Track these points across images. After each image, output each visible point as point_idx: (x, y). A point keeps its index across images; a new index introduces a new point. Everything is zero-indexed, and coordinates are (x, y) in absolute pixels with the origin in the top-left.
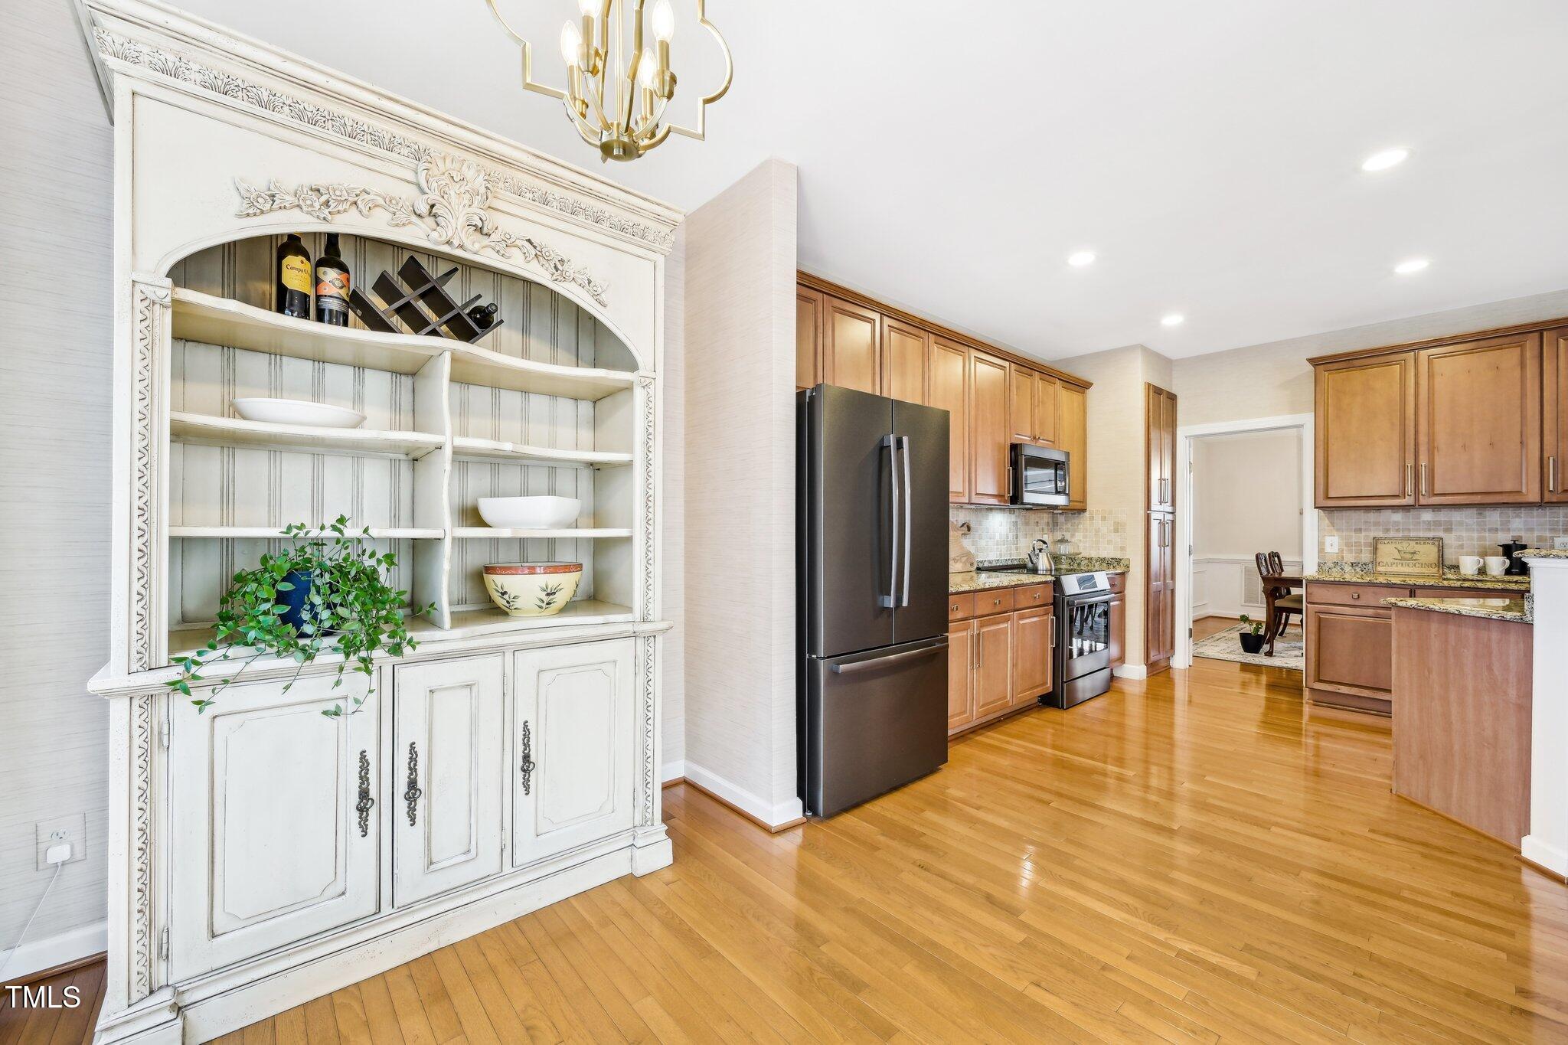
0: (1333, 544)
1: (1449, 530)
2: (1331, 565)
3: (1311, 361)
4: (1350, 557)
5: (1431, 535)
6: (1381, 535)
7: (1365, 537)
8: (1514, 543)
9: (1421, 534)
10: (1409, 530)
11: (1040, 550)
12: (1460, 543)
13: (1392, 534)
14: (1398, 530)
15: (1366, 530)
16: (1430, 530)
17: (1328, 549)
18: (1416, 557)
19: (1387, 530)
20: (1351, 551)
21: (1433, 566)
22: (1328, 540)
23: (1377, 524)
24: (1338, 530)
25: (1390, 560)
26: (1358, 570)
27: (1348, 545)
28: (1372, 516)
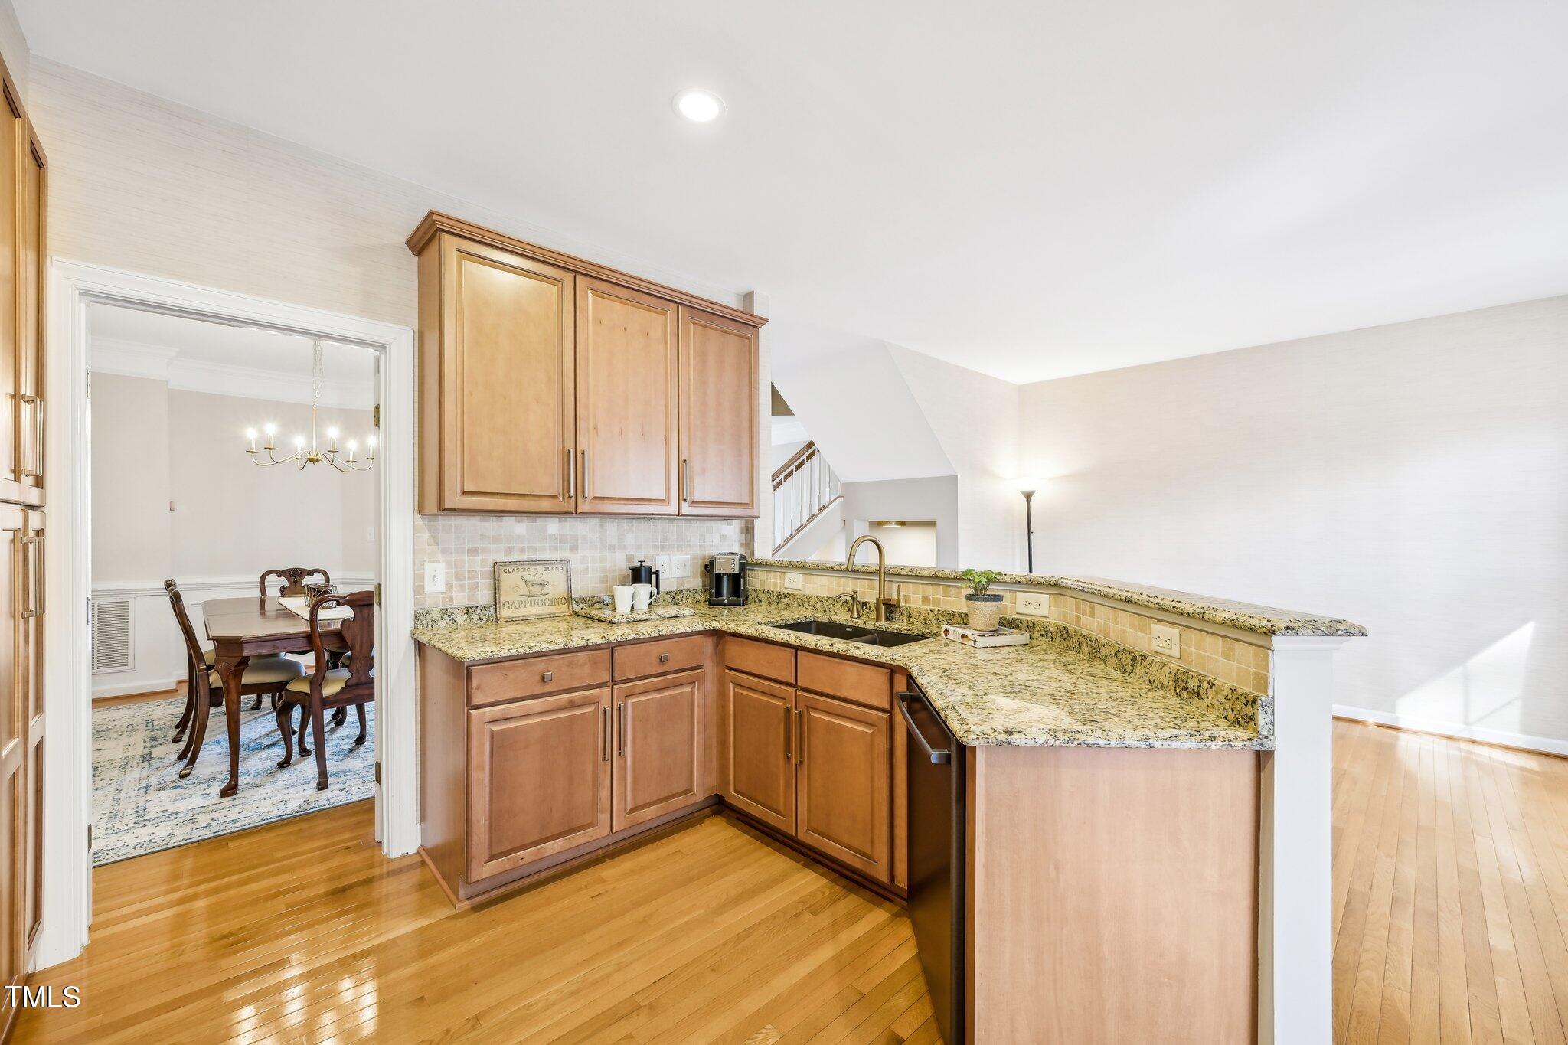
0: (438, 579)
1: (573, 549)
2: (435, 615)
4: (461, 600)
5: (556, 556)
6: (502, 558)
7: (481, 564)
8: (641, 565)
9: (548, 556)
10: (535, 549)
12: (585, 566)
13: (515, 557)
14: (522, 550)
15: (484, 550)
16: (556, 549)
17: (429, 587)
18: (545, 590)
19: (510, 551)
20: (462, 588)
21: (563, 600)
22: (429, 568)
23: (496, 540)
24: (444, 551)
25: (516, 598)
26: (475, 618)
27: (458, 576)
28: (491, 526)
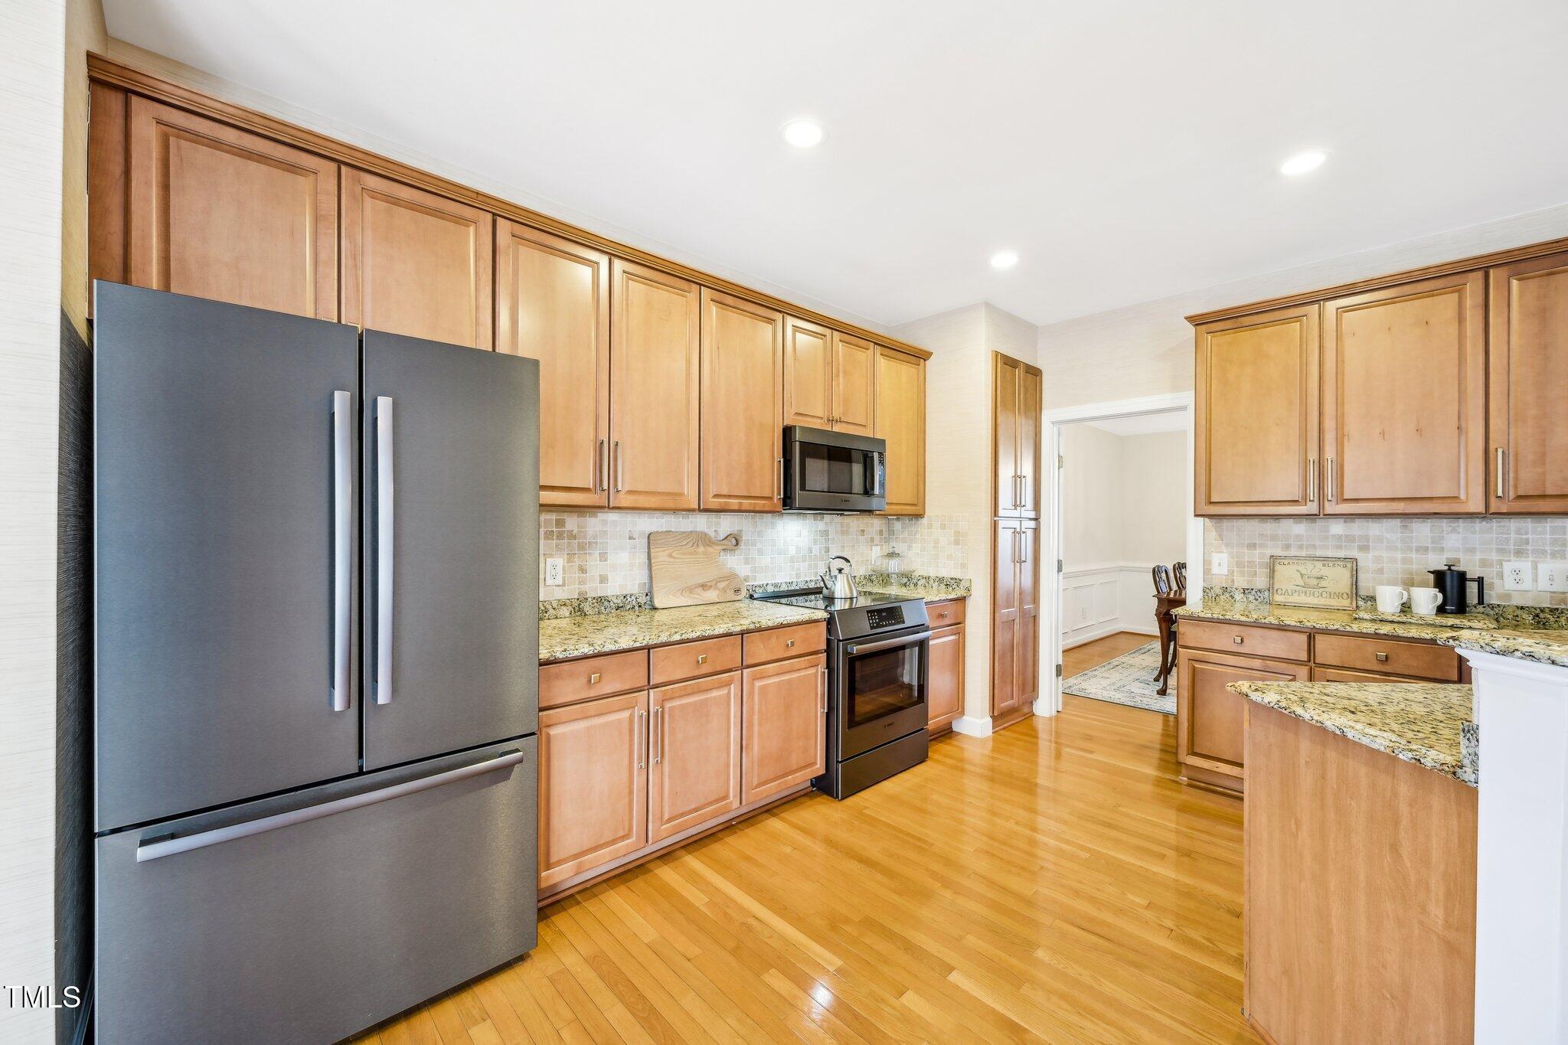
0: (1222, 564)
1: (1364, 548)
2: (1219, 591)
3: (1190, 319)
4: (1241, 582)
5: (1342, 554)
6: (1278, 552)
7: (1260, 555)
8: (1449, 569)
9: (1330, 554)
10: (1314, 547)
11: (840, 571)
12: (1380, 566)
13: (1293, 552)
14: (1301, 547)
15: (1262, 546)
16: (1340, 547)
17: (1215, 570)
18: (1323, 583)
19: (1288, 547)
20: (1242, 574)
21: (1345, 596)
22: (1216, 558)
23: (1274, 538)
24: (1227, 545)
25: (1291, 587)
26: (1251, 598)
27: (1239, 564)
28: (1269, 527)
